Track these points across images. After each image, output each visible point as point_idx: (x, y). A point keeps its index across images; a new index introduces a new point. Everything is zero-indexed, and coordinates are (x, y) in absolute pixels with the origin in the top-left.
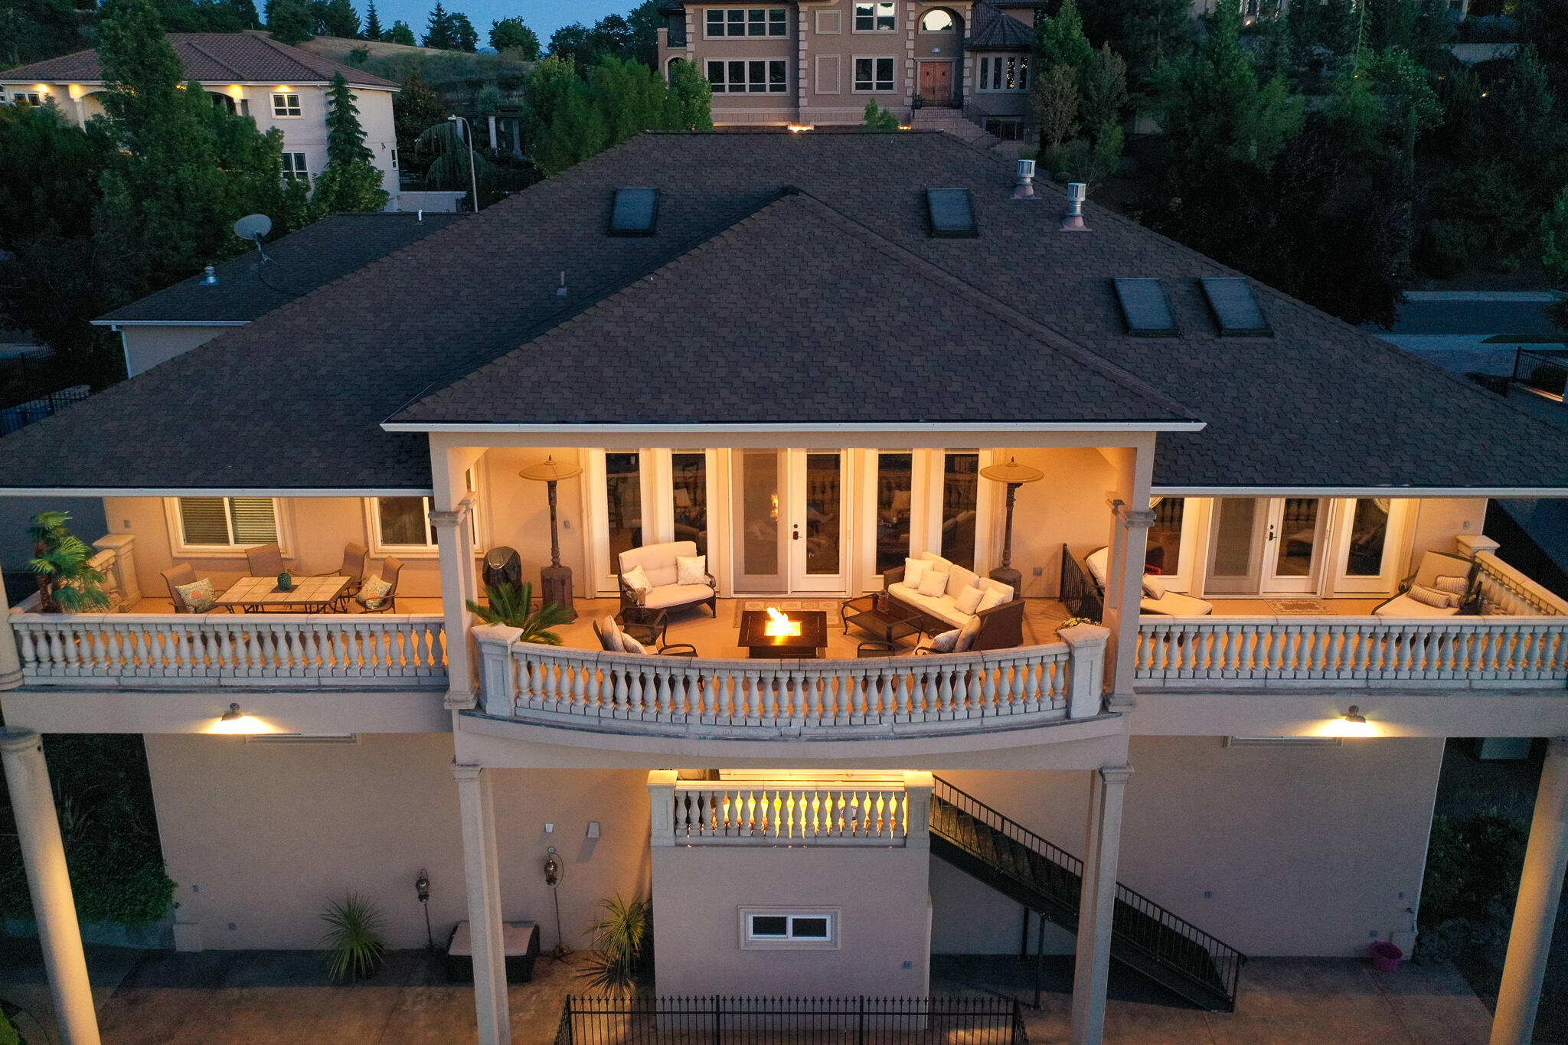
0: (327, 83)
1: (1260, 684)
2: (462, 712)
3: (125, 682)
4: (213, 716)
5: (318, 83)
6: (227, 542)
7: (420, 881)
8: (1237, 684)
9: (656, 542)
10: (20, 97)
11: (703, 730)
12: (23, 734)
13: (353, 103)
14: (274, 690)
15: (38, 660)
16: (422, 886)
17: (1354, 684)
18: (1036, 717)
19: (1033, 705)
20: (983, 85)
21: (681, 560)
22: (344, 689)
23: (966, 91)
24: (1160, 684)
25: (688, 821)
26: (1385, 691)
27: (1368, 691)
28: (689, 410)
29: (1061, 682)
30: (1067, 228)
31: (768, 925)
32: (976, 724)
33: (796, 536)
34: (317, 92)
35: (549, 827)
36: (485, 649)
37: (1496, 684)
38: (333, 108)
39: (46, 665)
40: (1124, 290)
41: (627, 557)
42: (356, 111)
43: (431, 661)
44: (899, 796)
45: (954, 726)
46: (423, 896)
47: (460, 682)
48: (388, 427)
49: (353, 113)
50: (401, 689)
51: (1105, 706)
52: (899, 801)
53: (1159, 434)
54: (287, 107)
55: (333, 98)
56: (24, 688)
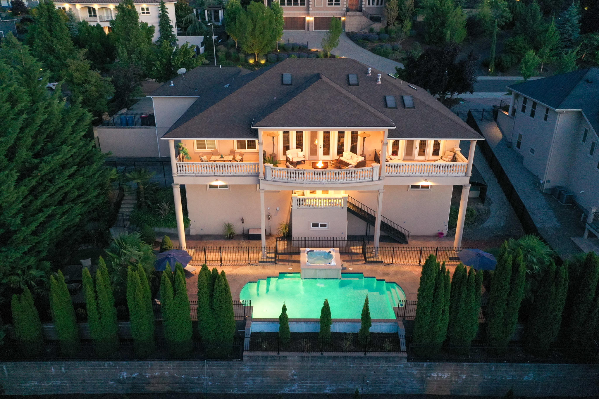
0: (158, 4)
1: (409, 175)
2: (262, 179)
3: (197, 175)
4: (213, 181)
5: (156, 4)
6: (205, 149)
7: (243, 219)
8: (405, 175)
9: (292, 149)
10: (60, 8)
11: (307, 182)
12: (177, 184)
13: (167, 10)
14: (225, 176)
15: (180, 171)
16: (243, 221)
17: (426, 175)
18: (367, 180)
19: (366, 178)
20: (369, 4)
21: (298, 152)
22: (238, 176)
23: (363, 6)
24: (390, 175)
25: (300, 204)
26: (432, 176)
27: (429, 176)
28: (305, 124)
29: (371, 174)
30: (377, 84)
31: (315, 225)
32: (356, 181)
33: (321, 148)
34: (155, 7)
35: (269, 208)
36: (267, 168)
37: (452, 175)
38: (161, 12)
39: (182, 171)
40: (387, 98)
41: (287, 152)
42: (168, 13)
43: (254, 171)
44: (341, 199)
45: (352, 182)
46: (243, 222)
47: (261, 175)
48: (252, 128)
49: (167, 14)
50: (249, 176)
51: (379, 179)
52: (341, 200)
53: (389, 129)
54: (145, 11)
55: (160, 9)
56: (178, 176)
